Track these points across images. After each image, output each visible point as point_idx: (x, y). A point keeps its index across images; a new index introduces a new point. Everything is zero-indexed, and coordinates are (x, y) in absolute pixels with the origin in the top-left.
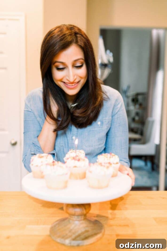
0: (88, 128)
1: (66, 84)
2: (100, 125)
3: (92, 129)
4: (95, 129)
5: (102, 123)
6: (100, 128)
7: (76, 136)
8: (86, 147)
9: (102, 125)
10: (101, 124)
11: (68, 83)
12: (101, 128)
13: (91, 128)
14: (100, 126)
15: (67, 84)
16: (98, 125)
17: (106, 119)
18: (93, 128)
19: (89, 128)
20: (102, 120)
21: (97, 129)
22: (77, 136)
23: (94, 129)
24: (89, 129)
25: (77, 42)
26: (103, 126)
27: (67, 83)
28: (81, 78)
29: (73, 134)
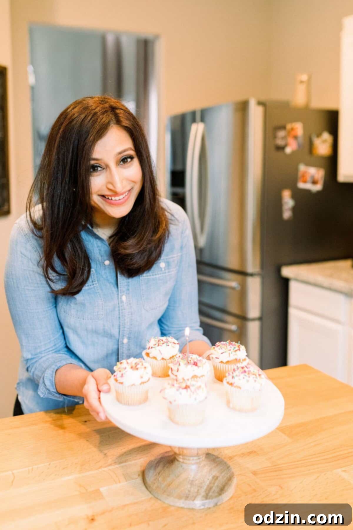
0: (144, 277)
1: (108, 198)
2: (164, 268)
3: (152, 277)
4: (157, 276)
5: (168, 264)
6: (165, 273)
7: (126, 293)
8: (147, 311)
9: (168, 269)
10: (166, 266)
11: (111, 196)
12: (167, 274)
13: (150, 276)
14: (165, 270)
15: (110, 198)
16: (161, 268)
17: (174, 257)
18: (153, 275)
19: (146, 276)
20: (166, 259)
21: (160, 275)
22: (129, 294)
23: (154, 277)
24: (146, 278)
25: (118, 122)
26: (171, 270)
27: (108, 196)
28: (134, 182)
29: (122, 291)
